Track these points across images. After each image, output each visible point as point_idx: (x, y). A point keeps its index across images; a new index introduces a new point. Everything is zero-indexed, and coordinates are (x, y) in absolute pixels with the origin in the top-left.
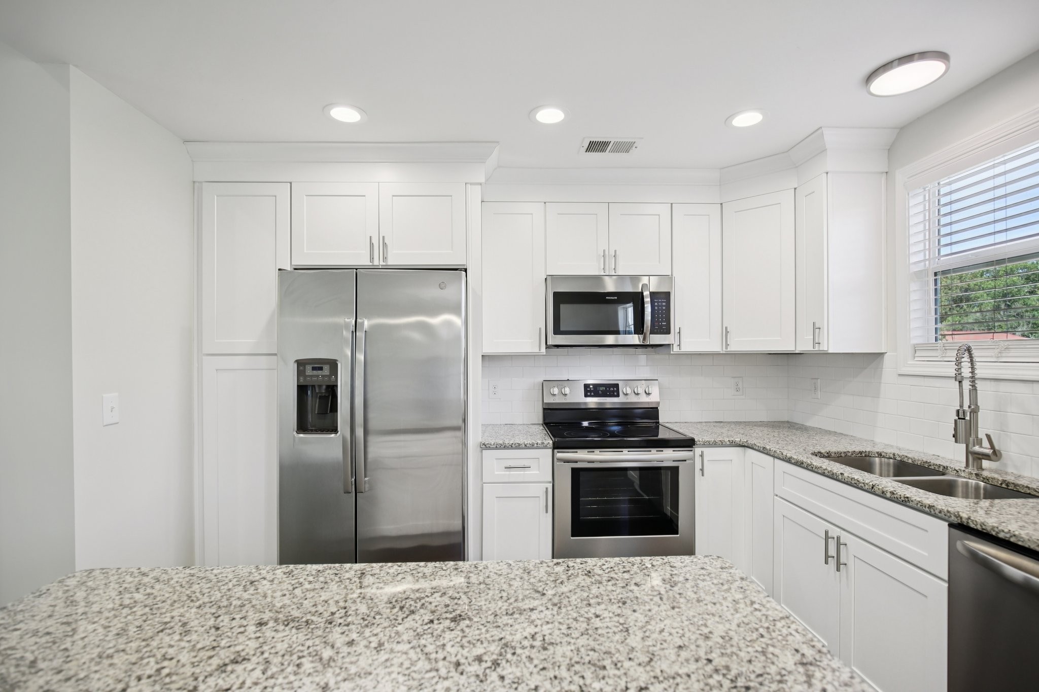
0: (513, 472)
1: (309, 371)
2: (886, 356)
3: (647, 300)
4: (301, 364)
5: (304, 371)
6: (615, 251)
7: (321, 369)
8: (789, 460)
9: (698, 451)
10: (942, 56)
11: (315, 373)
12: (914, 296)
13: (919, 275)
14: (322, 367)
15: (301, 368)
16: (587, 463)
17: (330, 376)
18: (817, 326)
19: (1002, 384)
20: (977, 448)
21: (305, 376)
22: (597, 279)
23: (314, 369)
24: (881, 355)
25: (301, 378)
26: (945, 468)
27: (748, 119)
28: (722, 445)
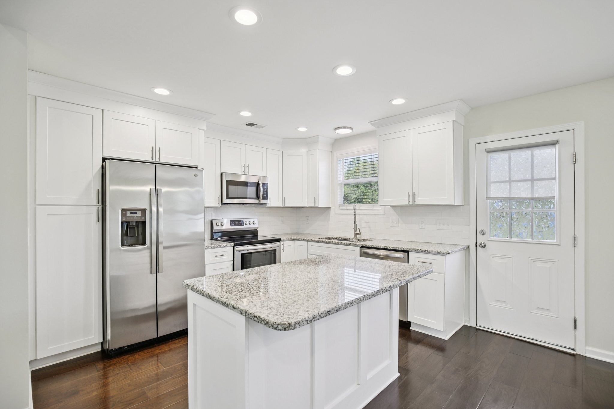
0: (218, 258)
1: (128, 214)
2: (331, 208)
3: (261, 185)
4: (124, 211)
5: (126, 214)
6: (248, 165)
7: (136, 213)
8: (314, 241)
9: (282, 242)
10: (352, 129)
11: (133, 215)
12: (339, 191)
13: (340, 184)
14: (137, 212)
15: (124, 213)
16: (247, 251)
17: (141, 217)
18: (316, 198)
19: (361, 215)
20: (356, 232)
21: (126, 217)
22: (239, 175)
23: (131, 213)
24: (330, 208)
25: (124, 218)
26: (350, 239)
27: (302, 129)
28: (288, 240)
